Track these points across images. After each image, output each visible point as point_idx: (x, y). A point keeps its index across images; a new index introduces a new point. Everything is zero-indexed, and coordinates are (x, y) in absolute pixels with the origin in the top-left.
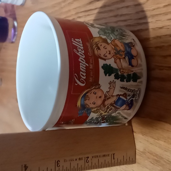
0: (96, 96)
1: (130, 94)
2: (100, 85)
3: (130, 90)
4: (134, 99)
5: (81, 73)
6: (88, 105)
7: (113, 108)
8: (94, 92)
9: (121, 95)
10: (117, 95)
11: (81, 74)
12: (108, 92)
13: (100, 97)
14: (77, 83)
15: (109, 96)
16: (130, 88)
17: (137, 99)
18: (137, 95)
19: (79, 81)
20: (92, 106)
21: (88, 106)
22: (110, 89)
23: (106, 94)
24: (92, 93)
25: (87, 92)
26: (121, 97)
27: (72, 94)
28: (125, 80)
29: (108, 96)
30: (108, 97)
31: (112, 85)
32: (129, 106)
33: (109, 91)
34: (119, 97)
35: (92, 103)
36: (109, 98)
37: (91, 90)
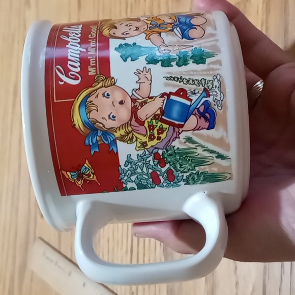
0: (109, 101)
1: (194, 90)
2: (113, 78)
3: (191, 82)
4: (210, 99)
5: (69, 62)
6: (100, 123)
7: (165, 126)
8: (104, 94)
9: (171, 93)
10: (163, 95)
11: (70, 65)
12: (137, 90)
13: (121, 103)
14: (62, 81)
15: (143, 98)
16: (191, 77)
17: (218, 98)
18: (216, 90)
19: (67, 76)
20: (109, 124)
21: (101, 125)
22: (140, 83)
23: (133, 94)
24: (100, 96)
25: (88, 96)
26: (172, 97)
27: (55, 101)
28: (174, 63)
29: (139, 99)
30: (140, 101)
31: (141, 76)
32: (206, 119)
33: (139, 88)
34: (168, 98)
35: (107, 118)
36: (145, 102)
37: (97, 90)
